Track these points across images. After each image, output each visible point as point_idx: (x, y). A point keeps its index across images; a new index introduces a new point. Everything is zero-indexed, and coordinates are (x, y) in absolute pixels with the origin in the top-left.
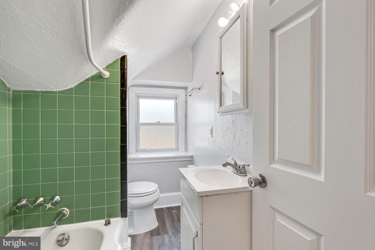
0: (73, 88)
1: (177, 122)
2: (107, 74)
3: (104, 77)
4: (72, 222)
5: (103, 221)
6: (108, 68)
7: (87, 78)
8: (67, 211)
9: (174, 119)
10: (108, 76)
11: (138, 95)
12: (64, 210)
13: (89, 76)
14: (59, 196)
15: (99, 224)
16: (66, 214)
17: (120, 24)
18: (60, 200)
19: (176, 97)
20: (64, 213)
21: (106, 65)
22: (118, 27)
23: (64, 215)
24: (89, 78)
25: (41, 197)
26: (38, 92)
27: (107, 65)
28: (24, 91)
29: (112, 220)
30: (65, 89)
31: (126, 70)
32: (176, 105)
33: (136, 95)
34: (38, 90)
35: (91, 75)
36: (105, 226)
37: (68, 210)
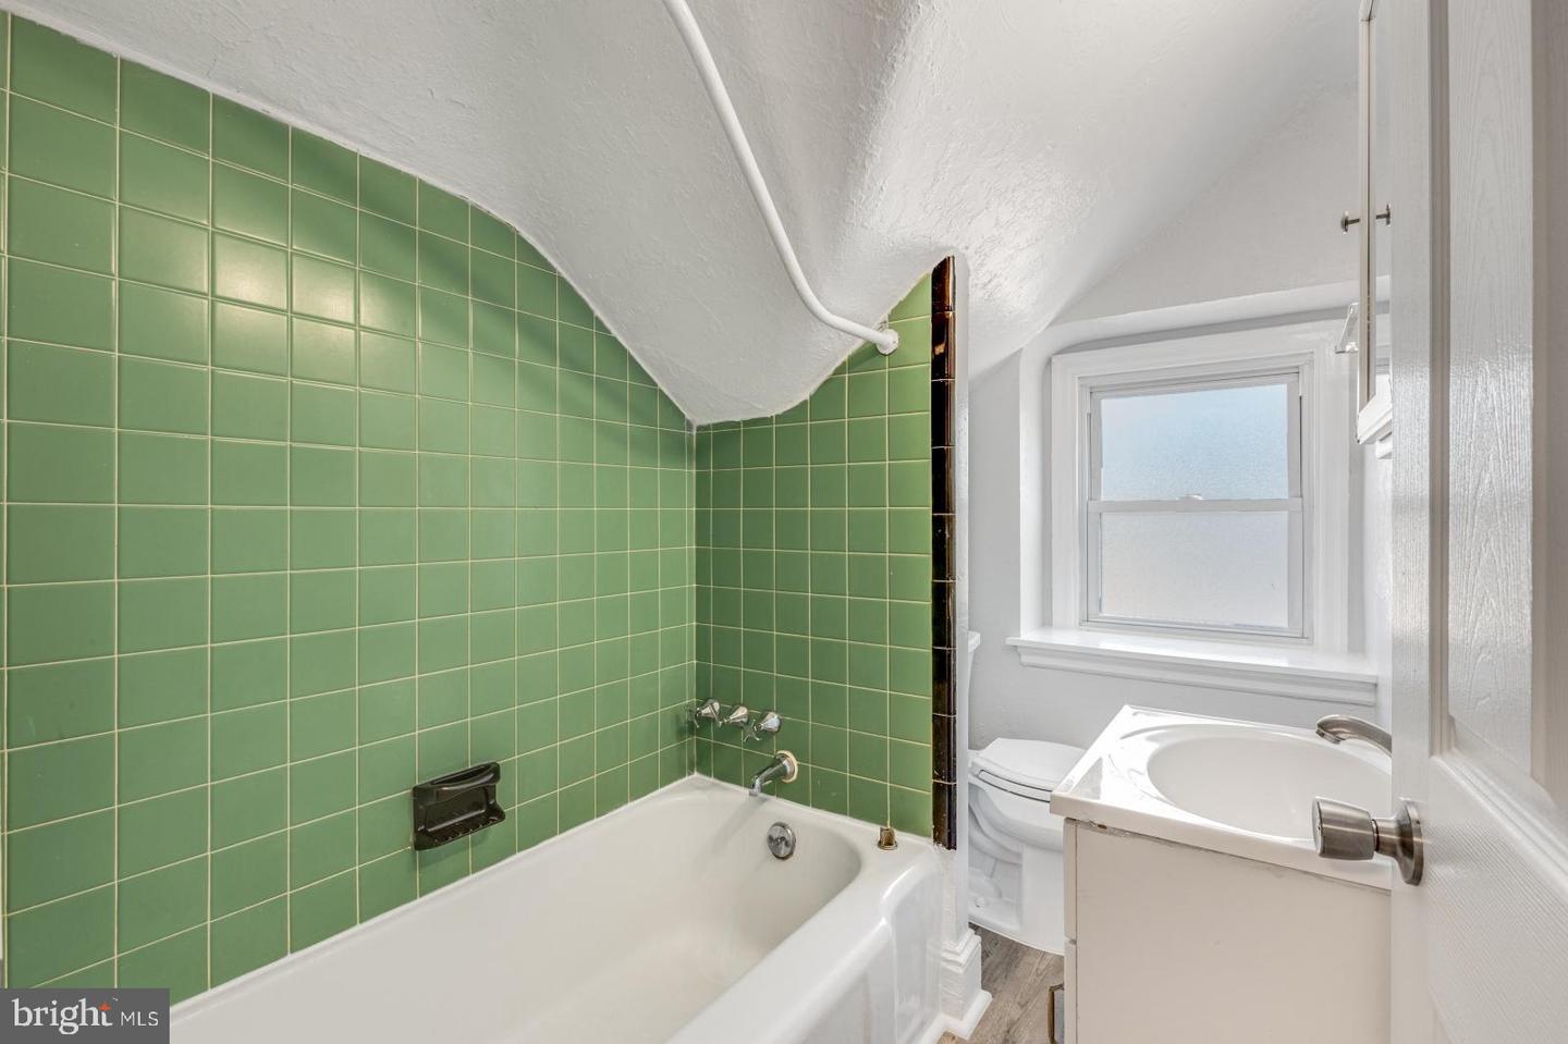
0: (805, 402)
1: (1301, 496)
2: (889, 340)
3: (884, 352)
4: (803, 801)
5: (874, 831)
6: (897, 316)
7: (838, 364)
8: (791, 762)
9: (1284, 480)
10: (894, 347)
11: (1095, 383)
12: (784, 756)
13: (845, 358)
14: (777, 712)
15: (864, 833)
16: (789, 770)
17: (867, 177)
18: (780, 727)
19: (1297, 367)
20: (784, 766)
21: (889, 311)
22: (866, 187)
23: (783, 773)
24: (844, 363)
25: (743, 705)
26: (737, 424)
27: (892, 307)
28: (717, 426)
29: (900, 836)
30: (789, 407)
31: (953, 310)
32: (1298, 406)
33: (1082, 386)
34: (737, 419)
35: (850, 352)
36: (879, 849)
37: (795, 763)
